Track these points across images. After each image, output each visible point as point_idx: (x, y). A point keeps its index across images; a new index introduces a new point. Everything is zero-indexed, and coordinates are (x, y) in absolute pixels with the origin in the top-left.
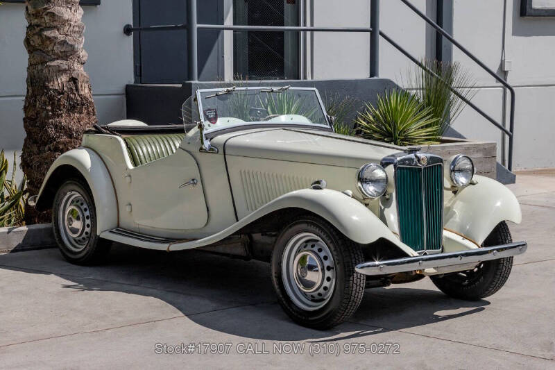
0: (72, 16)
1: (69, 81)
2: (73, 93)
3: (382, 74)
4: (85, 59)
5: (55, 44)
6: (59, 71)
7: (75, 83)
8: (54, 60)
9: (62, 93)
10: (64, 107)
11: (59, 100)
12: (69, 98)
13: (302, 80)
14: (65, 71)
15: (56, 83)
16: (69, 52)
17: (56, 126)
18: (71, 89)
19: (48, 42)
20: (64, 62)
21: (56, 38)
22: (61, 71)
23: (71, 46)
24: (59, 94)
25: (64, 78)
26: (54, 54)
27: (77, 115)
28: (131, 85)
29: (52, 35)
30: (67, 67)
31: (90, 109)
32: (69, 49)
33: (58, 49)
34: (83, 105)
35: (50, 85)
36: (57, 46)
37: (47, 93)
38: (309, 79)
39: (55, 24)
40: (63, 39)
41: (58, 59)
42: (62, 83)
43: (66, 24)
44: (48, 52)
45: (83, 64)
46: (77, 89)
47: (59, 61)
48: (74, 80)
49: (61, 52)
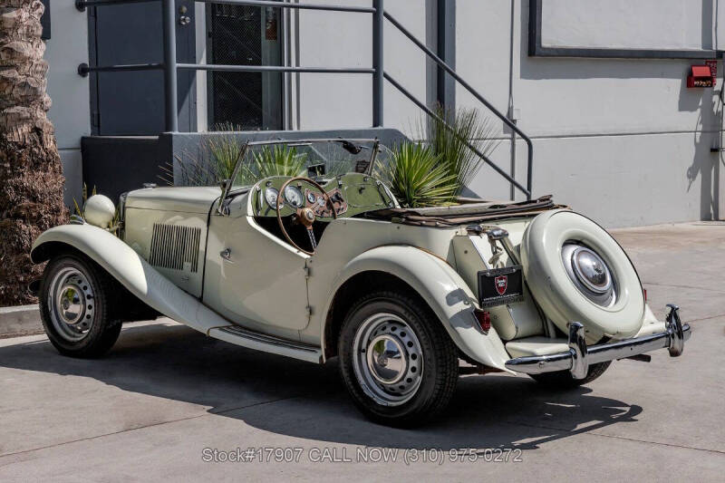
0: (34, 52)
1: (32, 132)
2: (36, 147)
3: (388, 123)
4: (49, 105)
5: (14, 87)
6: (20, 120)
7: (39, 134)
8: (12, 106)
9: (25, 147)
10: (26, 164)
11: (20, 155)
12: (32, 153)
13: (287, 131)
14: (26, 120)
15: (15, 134)
16: (31, 98)
17: (16, 188)
18: (35, 142)
19: (5, 85)
20: (26, 109)
21: (14, 79)
22: (21, 120)
23: (35, 88)
24: (20, 147)
25: (26, 128)
26: (13, 99)
27: (41, 173)
28: (87, 138)
29: (11, 76)
30: (28, 115)
31: (57, 167)
32: (31, 92)
33: (17, 93)
34: (49, 161)
35: (9, 137)
36: (16, 89)
37: (5, 147)
38: (295, 129)
39: (14, 62)
40: (24, 80)
41: (17, 105)
42: (23, 134)
43: (27, 62)
44: (5, 96)
45: (46, 111)
46: (41, 142)
47: (19, 108)
48: (37, 131)
49: (21, 96)
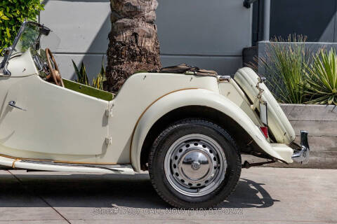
1: (132, 36)
2: (133, 45)
6: (124, 27)
7: (136, 37)
8: (121, 19)
9: (125, 45)
10: (125, 56)
11: (122, 51)
12: (129, 49)
14: (128, 27)
15: (122, 36)
16: (133, 13)
17: (118, 71)
18: (132, 42)
19: (118, 4)
20: (129, 20)
22: (126, 28)
23: (135, 7)
24: (123, 45)
25: (128, 33)
26: (123, 14)
27: (136, 63)
30: (130, 24)
32: (133, 10)
33: (125, 10)
34: (142, 55)
35: (117, 39)
37: (115, 45)
42: (126, 37)
44: (119, 12)
45: (151, 22)
46: (137, 42)
47: (125, 19)
48: (135, 35)
49: (128, 12)
